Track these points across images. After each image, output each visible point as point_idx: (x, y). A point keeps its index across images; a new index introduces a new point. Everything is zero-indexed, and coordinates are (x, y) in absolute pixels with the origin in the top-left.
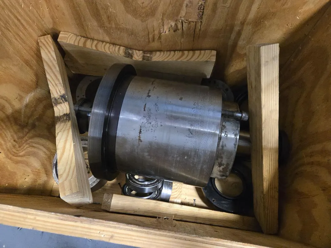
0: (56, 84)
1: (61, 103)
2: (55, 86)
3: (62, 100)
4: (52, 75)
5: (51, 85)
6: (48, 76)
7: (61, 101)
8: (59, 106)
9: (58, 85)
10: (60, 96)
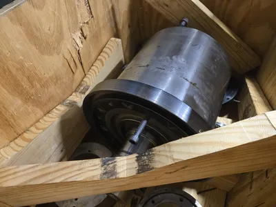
0: (79, 170)
1: (114, 167)
2: (80, 172)
3: (109, 164)
4: (58, 174)
5: (77, 177)
6: (58, 181)
7: (111, 165)
8: (118, 170)
9: (82, 166)
10: (102, 166)
